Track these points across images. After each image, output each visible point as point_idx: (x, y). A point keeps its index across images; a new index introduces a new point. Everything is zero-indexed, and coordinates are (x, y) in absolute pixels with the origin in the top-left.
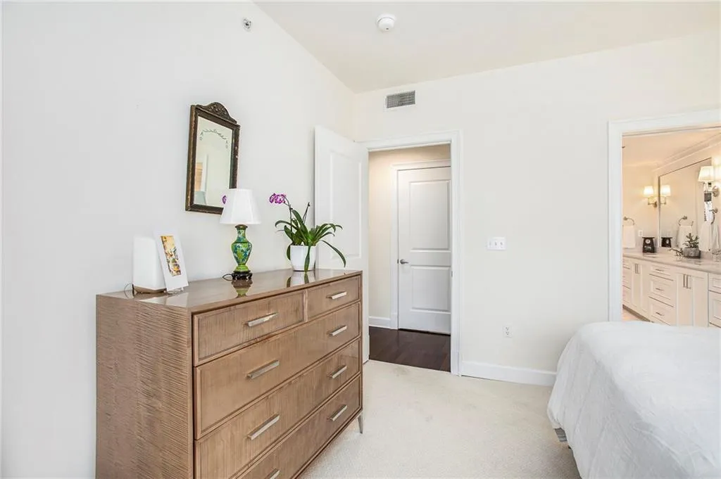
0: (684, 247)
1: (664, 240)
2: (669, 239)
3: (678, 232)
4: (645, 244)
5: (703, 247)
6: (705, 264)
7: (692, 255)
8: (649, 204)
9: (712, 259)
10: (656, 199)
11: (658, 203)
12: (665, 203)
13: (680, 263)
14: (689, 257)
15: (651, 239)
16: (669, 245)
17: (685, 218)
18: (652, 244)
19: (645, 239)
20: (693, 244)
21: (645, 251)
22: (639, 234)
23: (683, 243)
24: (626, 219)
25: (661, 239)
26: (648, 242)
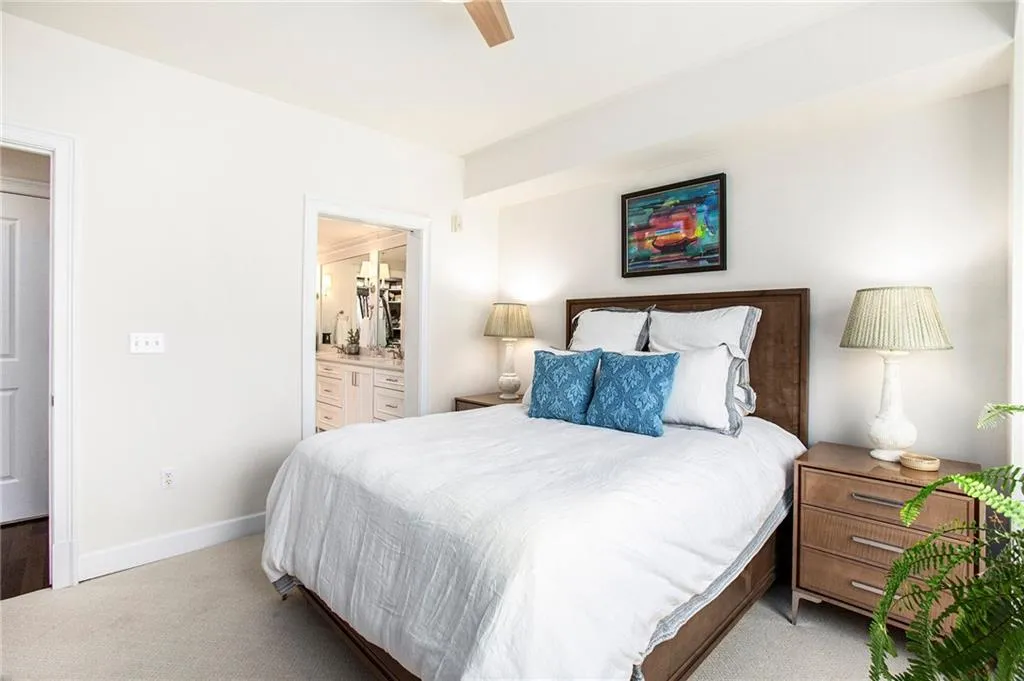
0: (346, 344)
1: (324, 336)
2: (329, 335)
3: (336, 327)
5: (363, 343)
6: (364, 360)
7: (354, 352)
11: (320, 295)
13: (344, 360)
14: (350, 354)
16: (329, 342)
17: (342, 313)
20: (355, 339)
23: (343, 340)
25: (322, 335)
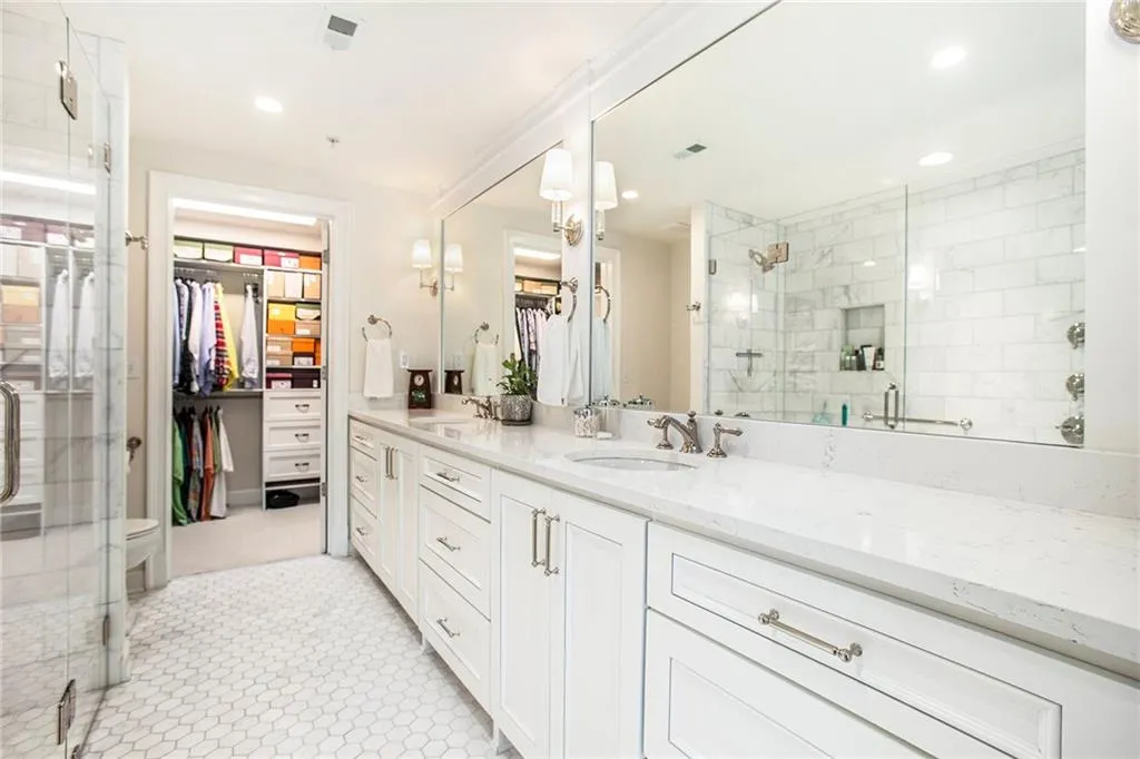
0: (497, 394)
1: (450, 375)
2: (459, 373)
3: (473, 357)
4: (413, 387)
7: (518, 417)
8: (422, 286)
9: (568, 428)
10: (436, 275)
11: (439, 286)
12: (452, 289)
14: (507, 421)
15: (425, 373)
16: (460, 389)
17: (485, 327)
18: (427, 387)
19: (414, 373)
21: (413, 404)
22: (401, 360)
23: (489, 382)
24: (373, 321)
25: (444, 374)
26: (419, 381)
